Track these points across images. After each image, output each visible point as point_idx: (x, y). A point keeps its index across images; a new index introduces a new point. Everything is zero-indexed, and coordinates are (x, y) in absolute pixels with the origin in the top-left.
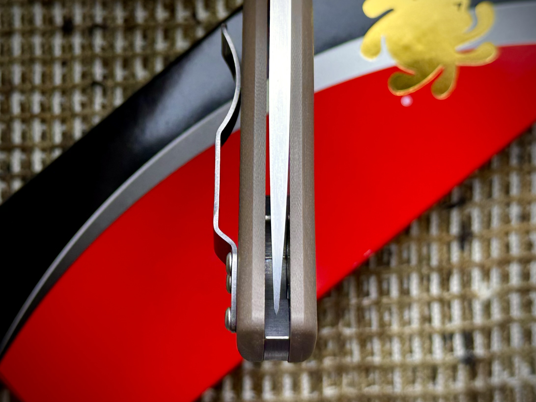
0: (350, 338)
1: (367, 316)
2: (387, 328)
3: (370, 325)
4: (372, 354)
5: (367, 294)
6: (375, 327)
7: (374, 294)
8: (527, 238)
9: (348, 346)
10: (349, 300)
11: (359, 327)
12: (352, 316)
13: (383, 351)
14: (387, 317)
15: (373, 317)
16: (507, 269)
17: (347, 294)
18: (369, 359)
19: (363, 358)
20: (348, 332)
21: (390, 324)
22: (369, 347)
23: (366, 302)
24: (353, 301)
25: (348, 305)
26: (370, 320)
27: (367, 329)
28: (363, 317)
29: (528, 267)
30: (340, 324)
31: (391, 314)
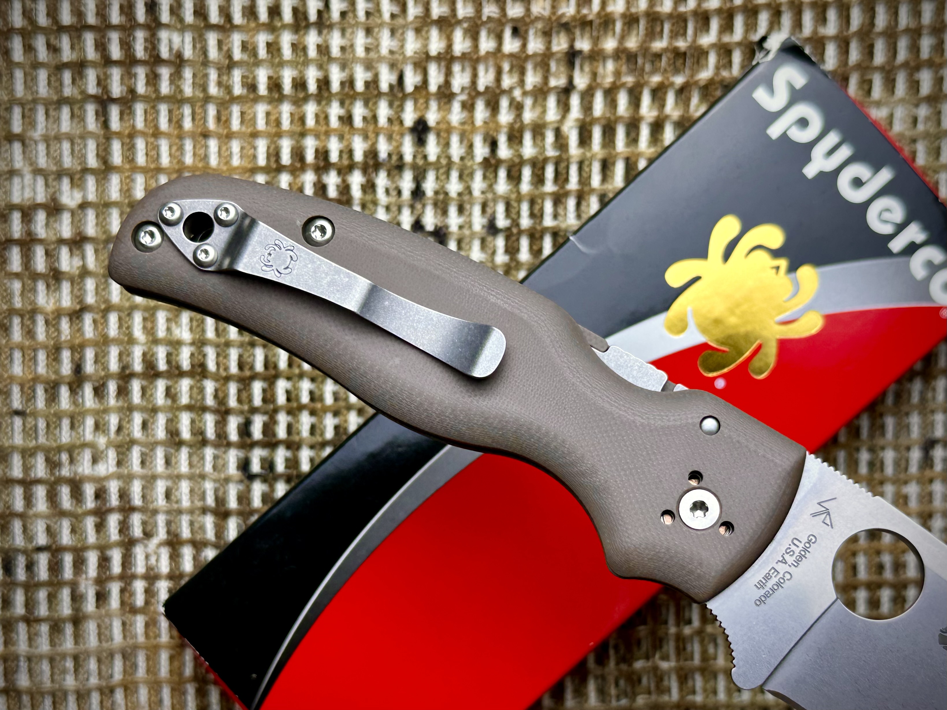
0: (668, 673)
1: (689, 648)
2: (712, 662)
3: (692, 659)
4: (694, 692)
5: (689, 622)
6: (697, 660)
7: (696, 623)
8: (877, 560)
9: (666, 683)
10: (668, 629)
11: (678, 660)
12: (671, 647)
13: (705, 690)
14: (711, 650)
15: (696, 648)
16: (854, 595)
17: (666, 622)
18: (690, 698)
19: (682, 697)
20: (665, 665)
21: (715, 658)
22: (690, 683)
23: (687, 631)
24: (673, 630)
25: (667, 634)
26: (692, 653)
27: (689, 663)
28: (684, 649)
29: (878, 593)
30: (657, 656)
31: (716, 645)
